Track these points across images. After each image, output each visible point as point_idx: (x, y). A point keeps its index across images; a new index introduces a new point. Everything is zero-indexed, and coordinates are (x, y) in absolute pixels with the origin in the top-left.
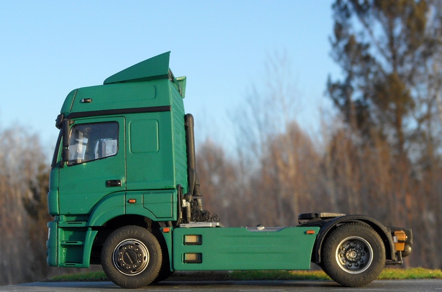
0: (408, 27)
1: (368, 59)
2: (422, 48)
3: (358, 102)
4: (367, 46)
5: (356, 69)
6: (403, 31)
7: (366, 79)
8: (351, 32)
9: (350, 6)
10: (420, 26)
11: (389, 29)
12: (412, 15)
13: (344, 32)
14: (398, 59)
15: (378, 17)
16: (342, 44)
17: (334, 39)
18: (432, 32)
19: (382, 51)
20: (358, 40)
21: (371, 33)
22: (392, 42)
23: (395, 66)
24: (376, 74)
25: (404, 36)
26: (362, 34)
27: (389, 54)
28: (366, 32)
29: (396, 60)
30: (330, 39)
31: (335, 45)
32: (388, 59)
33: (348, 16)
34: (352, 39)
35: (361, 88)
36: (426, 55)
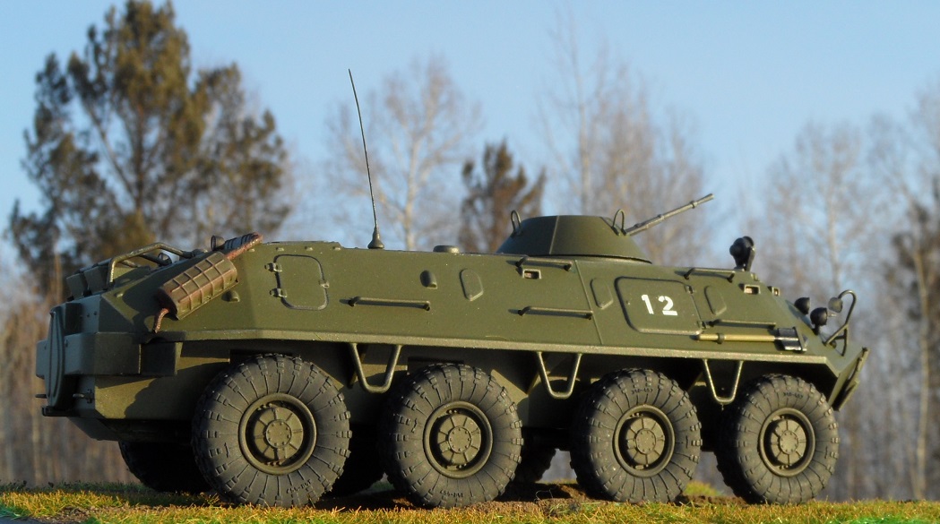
0: (172, 135)
1: (92, 181)
2: (191, 175)
3: (65, 256)
4: (94, 158)
5: (68, 196)
6: (160, 140)
7: (85, 218)
8: (66, 128)
9: (70, 82)
10: (193, 136)
11: (137, 135)
12: (180, 113)
13: (53, 126)
14: (147, 188)
15: (119, 110)
16: (47, 148)
17: (34, 139)
18: (213, 148)
19: (119, 170)
20: (79, 144)
21: (103, 135)
22: (139, 155)
23: (138, 201)
24: (104, 210)
25: (161, 148)
26: (86, 134)
27: (132, 178)
28: (95, 132)
29: (142, 191)
30: (26, 136)
31: (33, 149)
32: (129, 188)
33: (65, 99)
34: (67, 140)
35: (73, 232)
36: (196, 188)
